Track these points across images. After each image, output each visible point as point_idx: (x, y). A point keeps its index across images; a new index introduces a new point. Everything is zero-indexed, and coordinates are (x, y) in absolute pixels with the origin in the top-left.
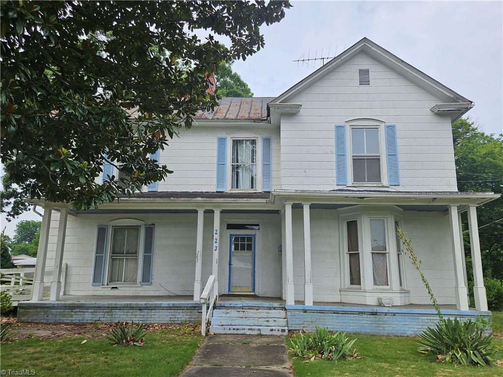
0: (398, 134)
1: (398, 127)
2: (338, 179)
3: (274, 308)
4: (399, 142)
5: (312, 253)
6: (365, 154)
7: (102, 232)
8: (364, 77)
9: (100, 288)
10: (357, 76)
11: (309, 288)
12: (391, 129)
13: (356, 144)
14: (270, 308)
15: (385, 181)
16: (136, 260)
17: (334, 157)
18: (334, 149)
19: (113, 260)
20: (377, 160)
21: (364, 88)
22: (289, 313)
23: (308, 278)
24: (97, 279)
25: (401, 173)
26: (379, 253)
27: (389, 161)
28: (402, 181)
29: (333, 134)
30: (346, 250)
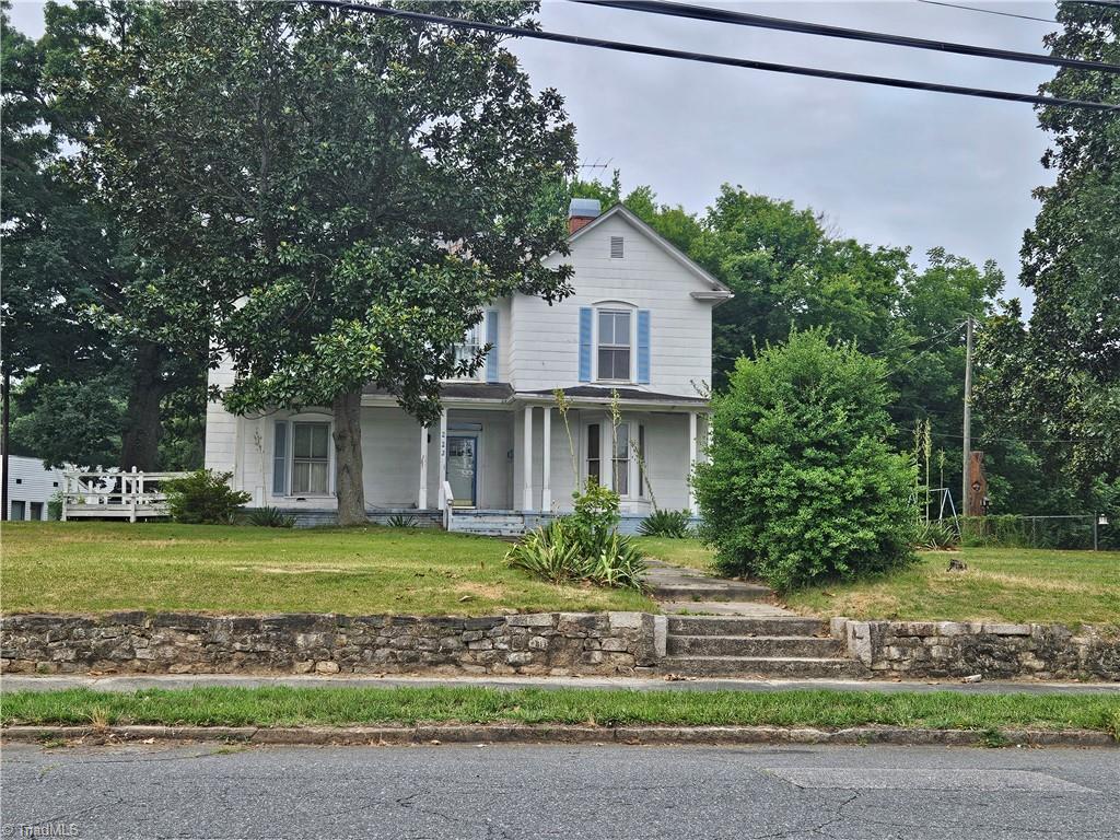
0: (653, 322)
1: (653, 313)
2: (582, 375)
3: (510, 515)
4: (653, 332)
5: (552, 459)
6: (614, 344)
7: (280, 430)
8: (617, 248)
9: (282, 499)
10: (608, 245)
11: (547, 494)
12: (644, 317)
13: (604, 333)
14: (505, 515)
15: (634, 378)
16: (326, 465)
17: (577, 347)
18: (578, 337)
19: (296, 465)
20: (627, 353)
21: (616, 261)
22: (526, 518)
23: (546, 484)
24: (278, 488)
25: (653, 370)
26: (621, 461)
27: (640, 355)
28: (653, 379)
29: (577, 319)
30: (586, 457)
